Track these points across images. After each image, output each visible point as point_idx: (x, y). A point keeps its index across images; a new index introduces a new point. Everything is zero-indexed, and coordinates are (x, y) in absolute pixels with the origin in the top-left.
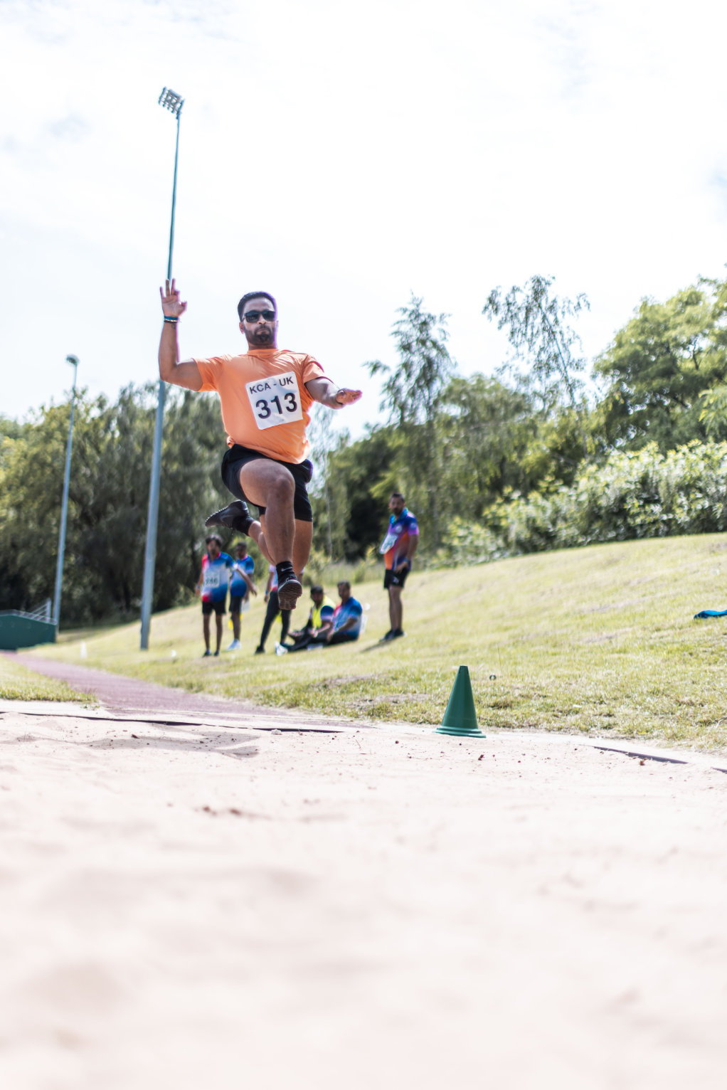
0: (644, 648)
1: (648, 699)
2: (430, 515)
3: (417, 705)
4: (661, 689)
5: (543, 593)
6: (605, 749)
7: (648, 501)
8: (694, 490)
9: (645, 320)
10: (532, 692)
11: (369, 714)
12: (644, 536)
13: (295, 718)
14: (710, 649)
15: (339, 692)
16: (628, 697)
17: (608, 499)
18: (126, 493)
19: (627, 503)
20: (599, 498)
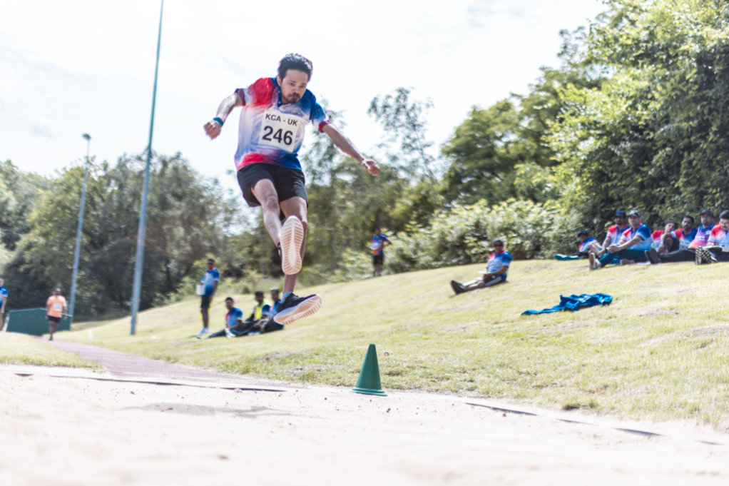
0: (488, 335)
1: (498, 370)
2: (330, 246)
3: (335, 373)
4: (506, 363)
5: (412, 299)
6: (475, 405)
7: (481, 238)
8: (510, 232)
9: (474, 120)
10: (416, 365)
11: (300, 379)
12: (476, 262)
13: (247, 381)
14: (536, 336)
15: (277, 363)
16: (483, 368)
17: (453, 236)
18: (121, 228)
19: (466, 239)
20: (447, 236)
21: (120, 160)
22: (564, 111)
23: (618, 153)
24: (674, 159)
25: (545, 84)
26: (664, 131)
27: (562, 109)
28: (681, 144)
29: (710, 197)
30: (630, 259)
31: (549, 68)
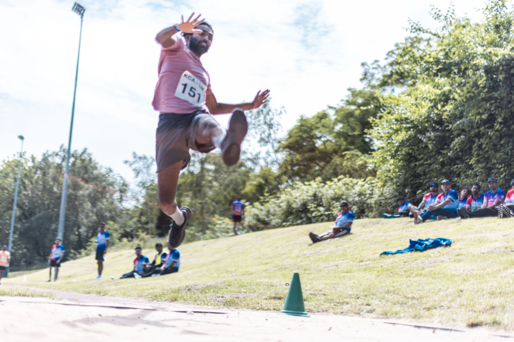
0: (360, 270)
2: (201, 214)
3: (252, 300)
4: (391, 290)
7: (319, 205)
8: (341, 200)
9: (302, 126)
11: (224, 305)
12: (317, 221)
15: (199, 293)
16: (373, 295)
17: (297, 204)
18: (45, 204)
19: (308, 206)
20: (292, 204)
21: (44, 155)
22: (382, 111)
23: (425, 140)
24: (467, 143)
25: (352, 100)
26: (460, 124)
27: (381, 109)
28: (472, 133)
29: (496, 170)
30: (444, 215)
31: (354, 89)
